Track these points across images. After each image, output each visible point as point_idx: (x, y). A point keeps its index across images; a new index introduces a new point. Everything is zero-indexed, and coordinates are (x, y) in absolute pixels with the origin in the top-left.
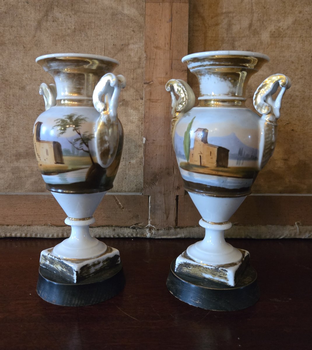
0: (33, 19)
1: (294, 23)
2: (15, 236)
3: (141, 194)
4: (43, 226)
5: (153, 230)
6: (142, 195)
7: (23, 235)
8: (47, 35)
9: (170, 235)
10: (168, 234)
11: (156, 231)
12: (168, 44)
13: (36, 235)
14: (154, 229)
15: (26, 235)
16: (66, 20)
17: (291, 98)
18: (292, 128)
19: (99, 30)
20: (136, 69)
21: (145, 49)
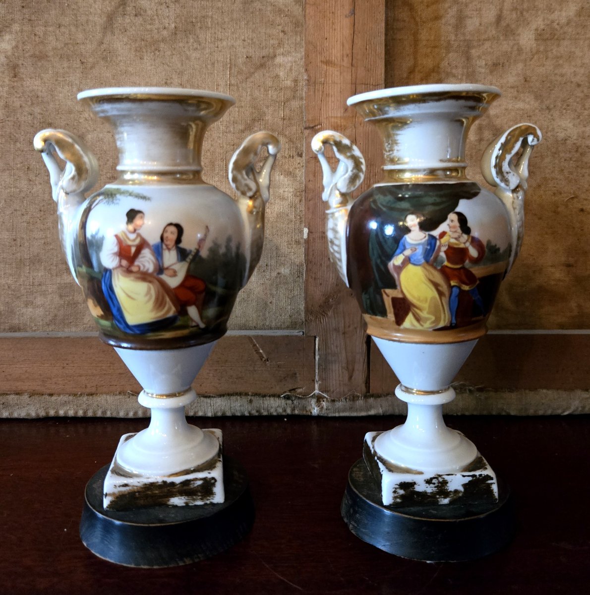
0: (99, 11)
1: (579, 14)
2: (64, 415)
3: (301, 333)
4: (116, 395)
5: (324, 401)
6: (303, 334)
7: (80, 413)
8: (125, 40)
9: (356, 411)
10: (352, 408)
11: (329, 404)
12: (347, 55)
13: (104, 412)
14: (325, 399)
15: (85, 413)
16: (160, 12)
17: (577, 151)
18: (581, 207)
19: (220, 30)
20: (288, 100)
21: (307, 65)
